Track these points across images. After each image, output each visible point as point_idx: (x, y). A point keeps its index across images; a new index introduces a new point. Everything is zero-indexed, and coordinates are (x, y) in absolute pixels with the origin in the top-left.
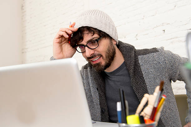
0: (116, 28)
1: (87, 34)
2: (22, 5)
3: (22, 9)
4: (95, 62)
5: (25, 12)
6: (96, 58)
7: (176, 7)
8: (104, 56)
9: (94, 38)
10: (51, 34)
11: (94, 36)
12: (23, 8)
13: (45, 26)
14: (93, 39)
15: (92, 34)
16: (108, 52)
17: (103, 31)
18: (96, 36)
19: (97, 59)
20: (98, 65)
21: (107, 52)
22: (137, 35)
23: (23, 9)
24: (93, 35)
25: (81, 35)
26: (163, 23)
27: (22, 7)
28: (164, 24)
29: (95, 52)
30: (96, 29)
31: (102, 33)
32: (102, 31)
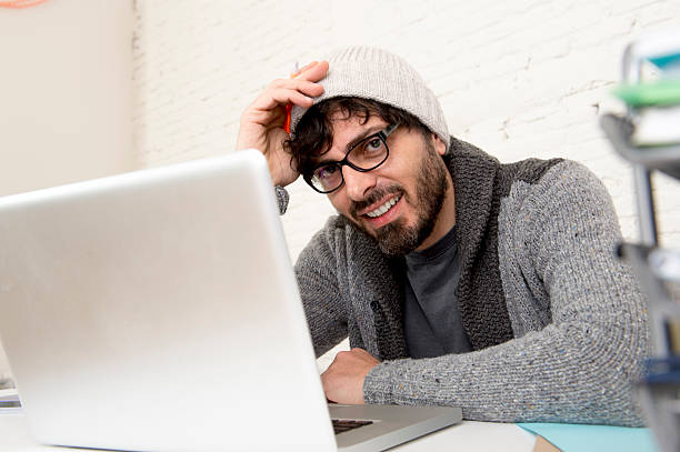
0: (439, 100)
1: (345, 119)
2: (134, 33)
3: (134, 47)
4: (381, 220)
5: (143, 54)
6: (384, 204)
7: (637, 24)
8: (412, 192)
9: (370, 130)
10: (226, 126)
11: (368, 126)
12: (137, 43)
13: (205, 100)
14: (366, 134)
15: (363, 120)
16: (424, 178)
17: (397, 105)
18: (376, 123)
19: (388, 206)
20: (396, 227)
21: (420, 180)
22: (505, 123)
23: (138, 48)
24: (366, 122)
25: (324, 128)
26: (593, 82)
27: (135, 39)
28: (595, 84)
29: (379, 182)
30: (371, 101)
31: (393, 111)
32: (393, 108)
